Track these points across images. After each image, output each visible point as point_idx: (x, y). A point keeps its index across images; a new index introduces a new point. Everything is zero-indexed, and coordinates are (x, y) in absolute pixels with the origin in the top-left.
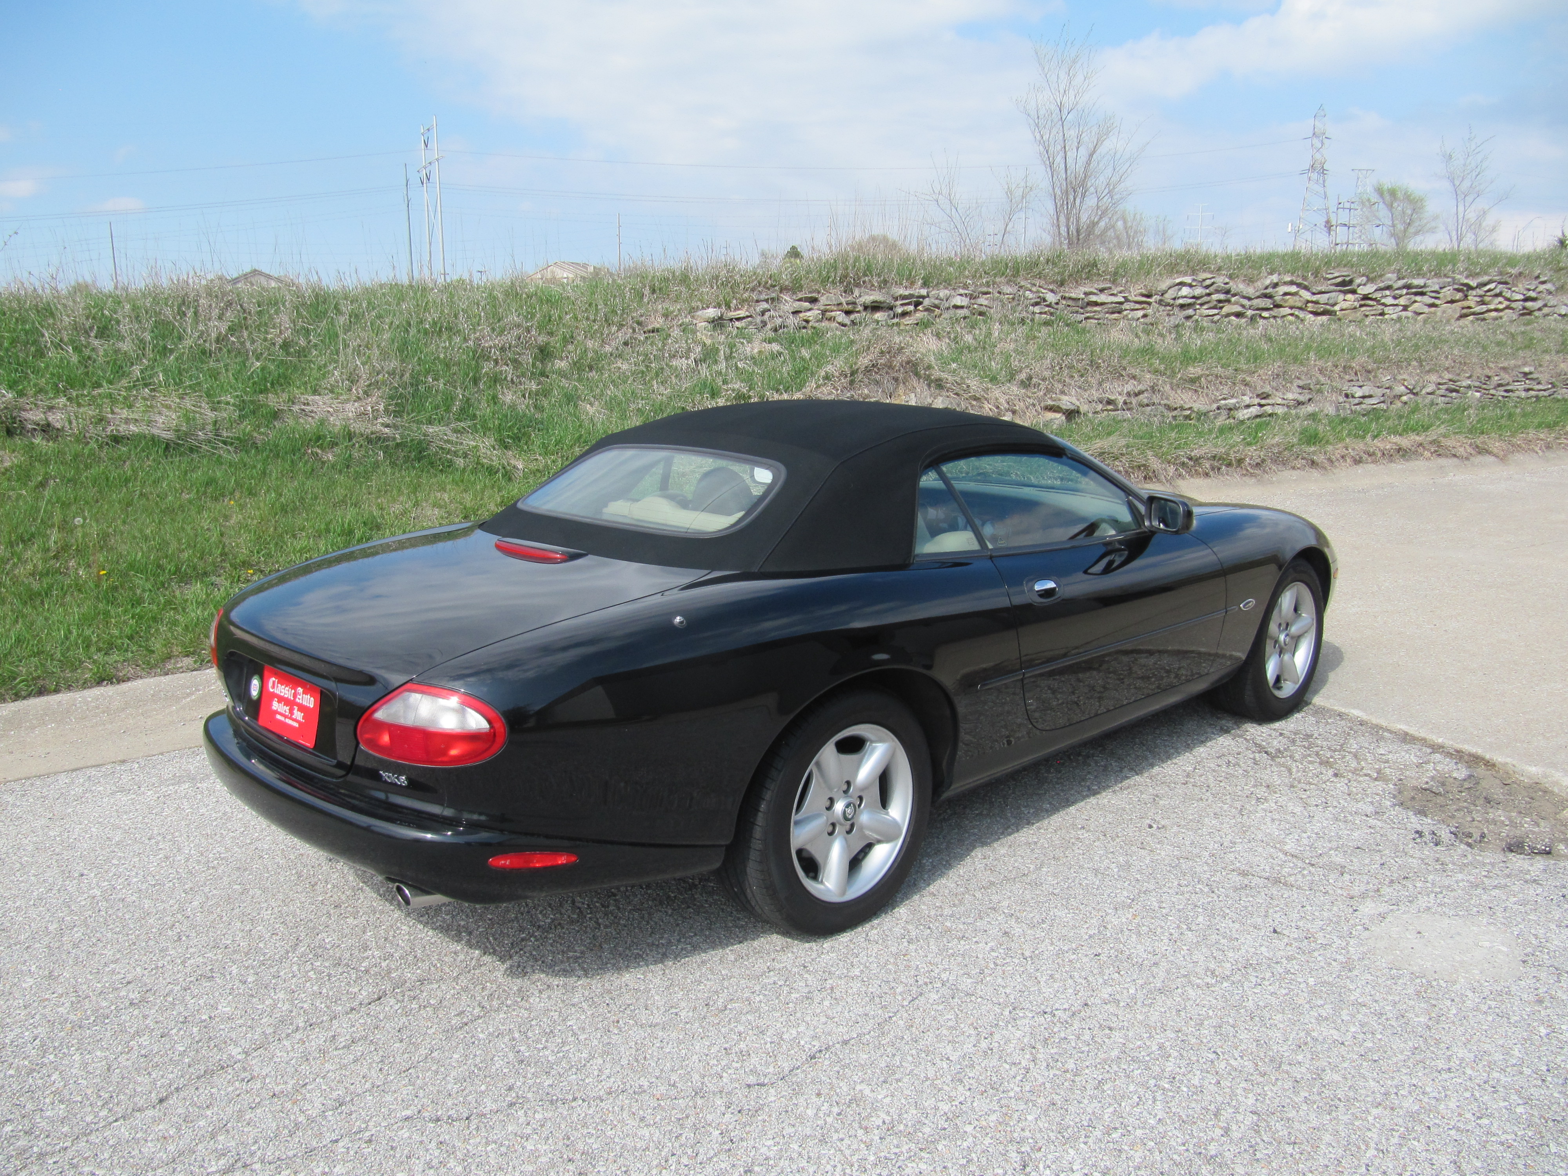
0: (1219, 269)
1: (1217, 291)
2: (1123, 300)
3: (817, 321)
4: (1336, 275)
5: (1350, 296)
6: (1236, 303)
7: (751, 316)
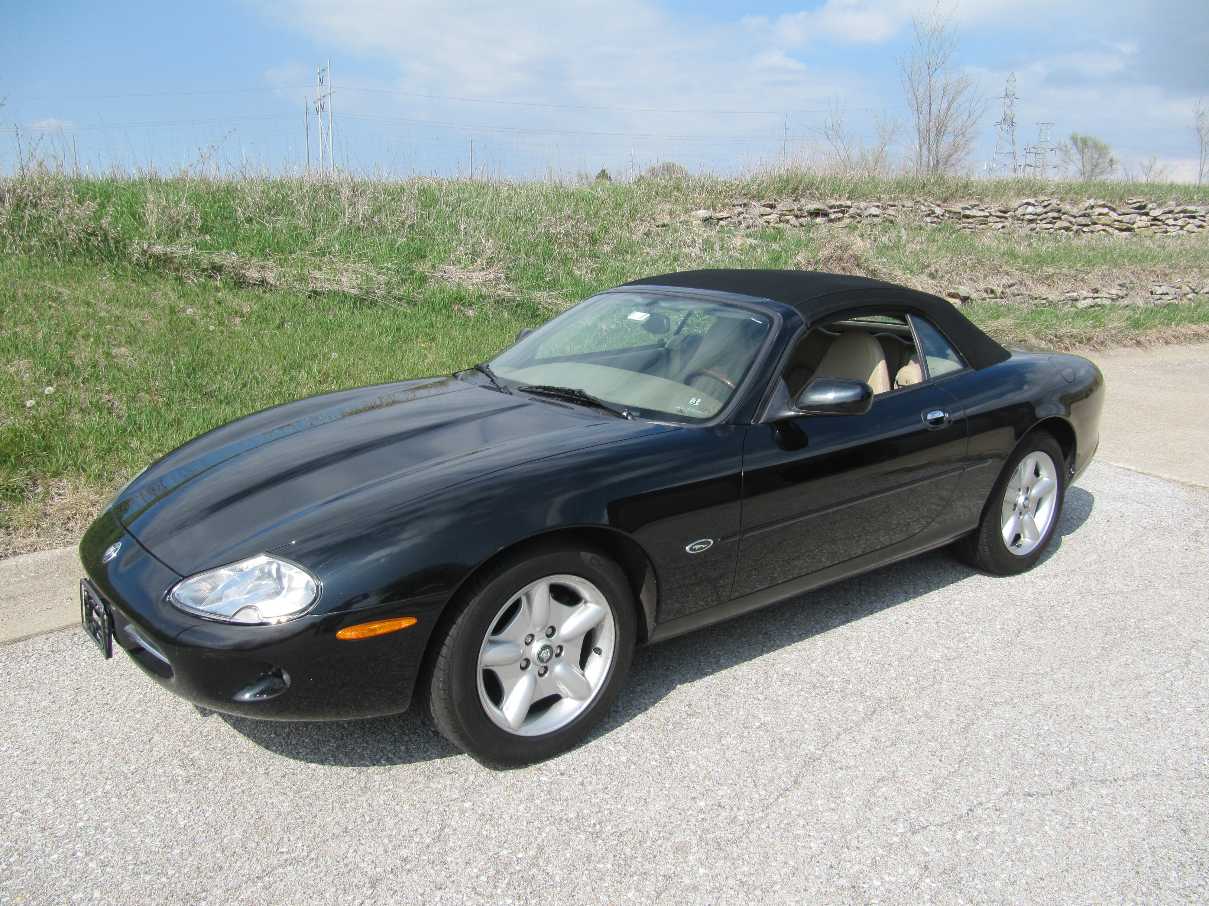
0: (1053, 193)
1: (1052, 211)
2: (988, 214)
3: (777, 223)
4: (1135, 201)
5: (1144, 218)
6: (1066, 220)
7: (730, 217)
